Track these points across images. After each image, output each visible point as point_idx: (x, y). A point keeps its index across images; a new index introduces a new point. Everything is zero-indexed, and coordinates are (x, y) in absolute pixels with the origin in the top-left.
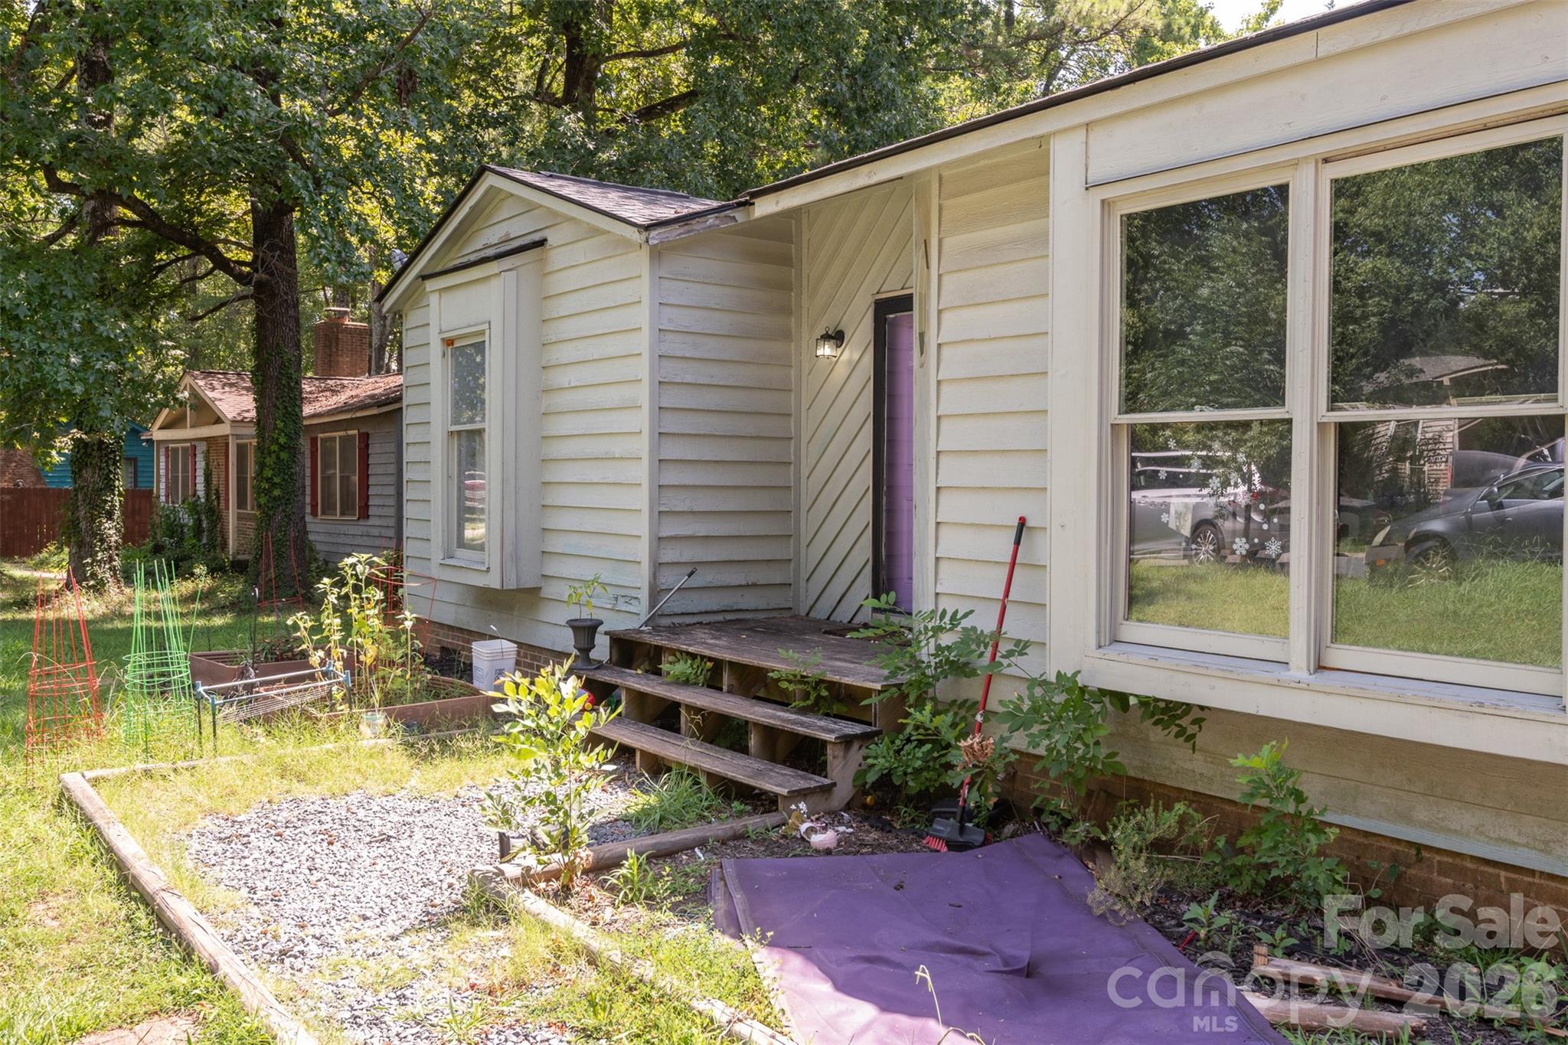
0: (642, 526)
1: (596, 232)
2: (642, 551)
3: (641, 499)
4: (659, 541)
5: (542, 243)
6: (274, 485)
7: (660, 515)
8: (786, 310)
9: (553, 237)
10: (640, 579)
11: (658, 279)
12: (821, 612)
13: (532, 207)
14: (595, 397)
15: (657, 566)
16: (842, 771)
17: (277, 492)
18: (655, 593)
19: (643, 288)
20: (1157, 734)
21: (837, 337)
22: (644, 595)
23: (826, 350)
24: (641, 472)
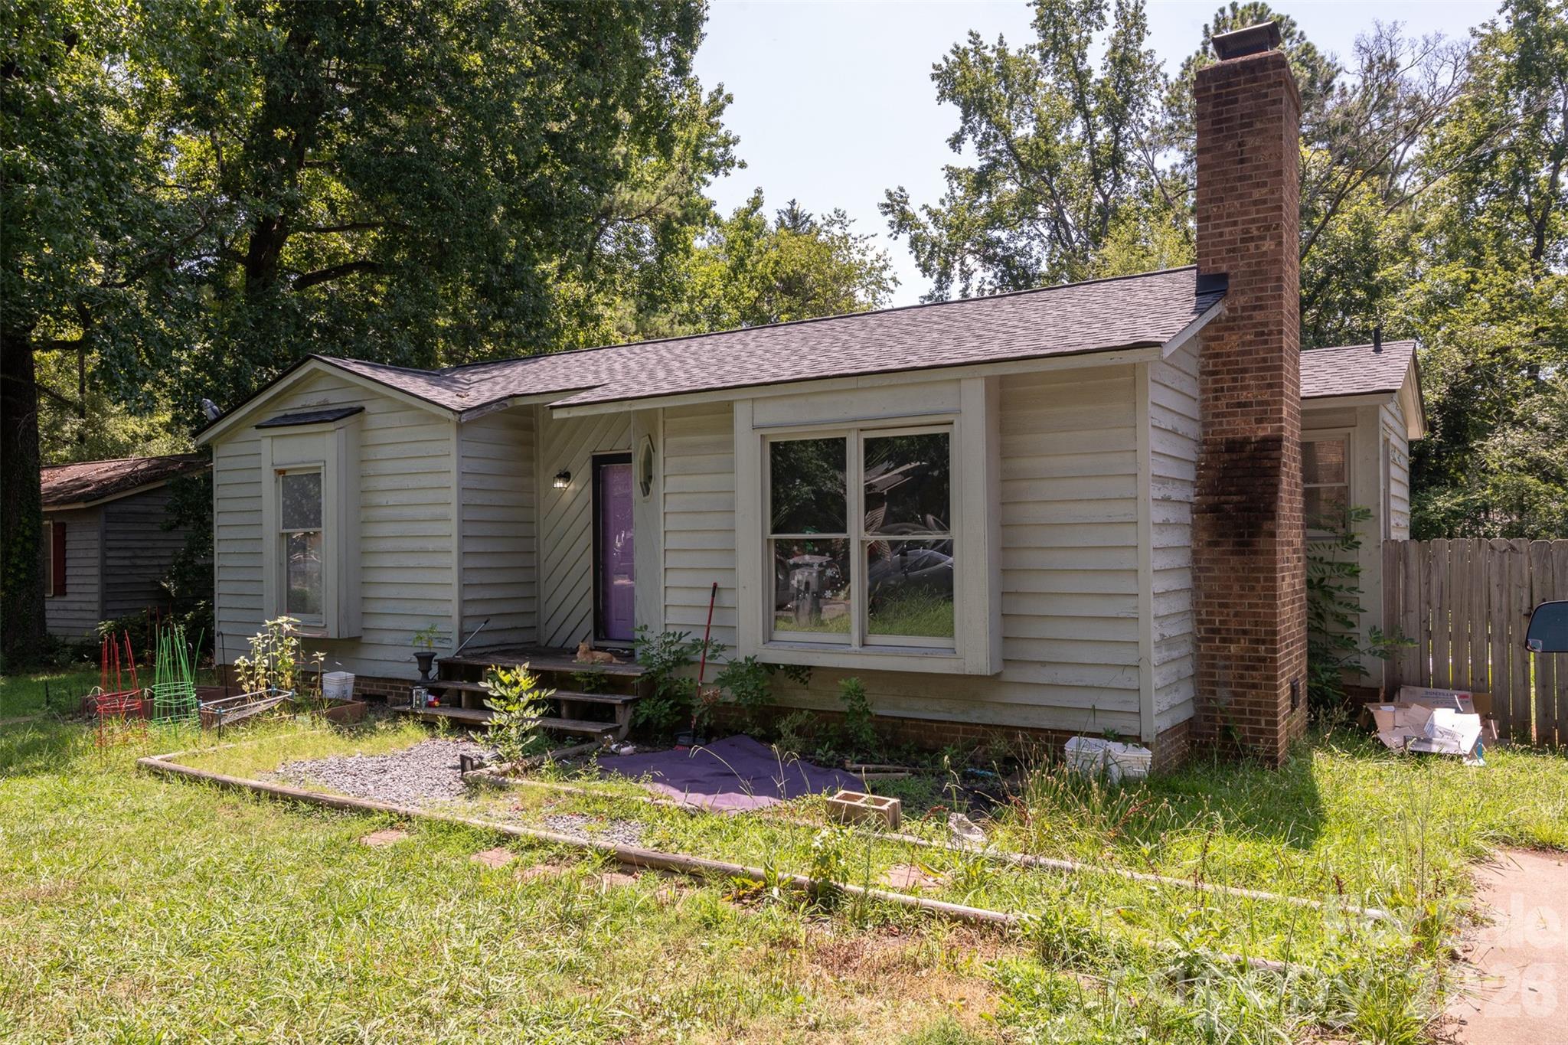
0: (453, 594)
1: (410, 407)
2: (453, 609)
3: (453, 577)
4: (464, 603)
5: (361, 410)
6: (19, 570)
7: (464, 586)
8: (530, 458)
9: (369, 407)
10: (453, 626)
11: (460, 441)
12: (556, 643)
13: (349, 385)
14: (408, 512)
15: (463, 618)
16: (624, 719)
17: (22, 576)
18: (462, 634)
19: (452, 446)
20: (789, 683)
21: (565, 476)
22: (455, 637)
23: (559, 484)
24: (452, 560)
